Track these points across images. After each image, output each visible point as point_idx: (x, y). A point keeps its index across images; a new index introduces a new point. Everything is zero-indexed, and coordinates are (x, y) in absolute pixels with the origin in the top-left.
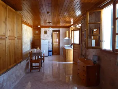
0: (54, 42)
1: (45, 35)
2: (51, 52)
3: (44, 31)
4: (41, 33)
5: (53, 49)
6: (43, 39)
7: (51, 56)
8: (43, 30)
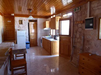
0: (31, 33)
1: (21, 25)
2: (29, 44)
3: (19, 21)
4: (15, 23)
5: (31, 40)
6: (18, 30)
7: (28, 48)
8: (17, 19)
